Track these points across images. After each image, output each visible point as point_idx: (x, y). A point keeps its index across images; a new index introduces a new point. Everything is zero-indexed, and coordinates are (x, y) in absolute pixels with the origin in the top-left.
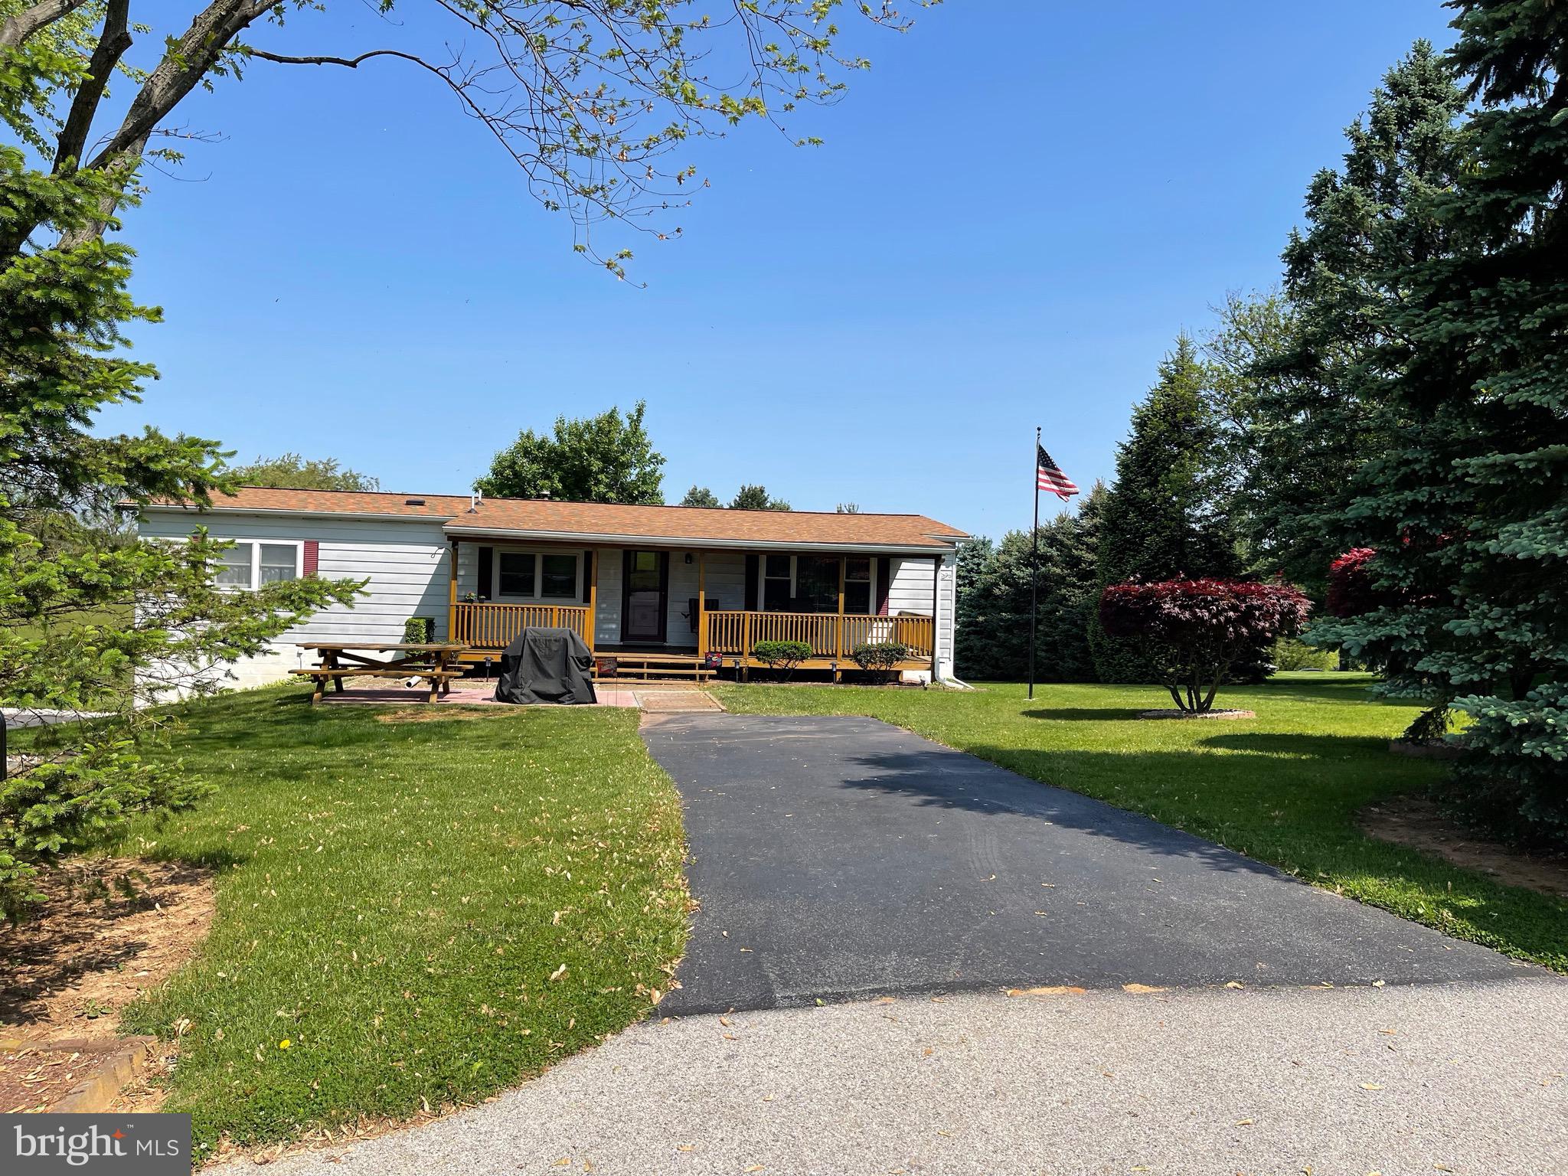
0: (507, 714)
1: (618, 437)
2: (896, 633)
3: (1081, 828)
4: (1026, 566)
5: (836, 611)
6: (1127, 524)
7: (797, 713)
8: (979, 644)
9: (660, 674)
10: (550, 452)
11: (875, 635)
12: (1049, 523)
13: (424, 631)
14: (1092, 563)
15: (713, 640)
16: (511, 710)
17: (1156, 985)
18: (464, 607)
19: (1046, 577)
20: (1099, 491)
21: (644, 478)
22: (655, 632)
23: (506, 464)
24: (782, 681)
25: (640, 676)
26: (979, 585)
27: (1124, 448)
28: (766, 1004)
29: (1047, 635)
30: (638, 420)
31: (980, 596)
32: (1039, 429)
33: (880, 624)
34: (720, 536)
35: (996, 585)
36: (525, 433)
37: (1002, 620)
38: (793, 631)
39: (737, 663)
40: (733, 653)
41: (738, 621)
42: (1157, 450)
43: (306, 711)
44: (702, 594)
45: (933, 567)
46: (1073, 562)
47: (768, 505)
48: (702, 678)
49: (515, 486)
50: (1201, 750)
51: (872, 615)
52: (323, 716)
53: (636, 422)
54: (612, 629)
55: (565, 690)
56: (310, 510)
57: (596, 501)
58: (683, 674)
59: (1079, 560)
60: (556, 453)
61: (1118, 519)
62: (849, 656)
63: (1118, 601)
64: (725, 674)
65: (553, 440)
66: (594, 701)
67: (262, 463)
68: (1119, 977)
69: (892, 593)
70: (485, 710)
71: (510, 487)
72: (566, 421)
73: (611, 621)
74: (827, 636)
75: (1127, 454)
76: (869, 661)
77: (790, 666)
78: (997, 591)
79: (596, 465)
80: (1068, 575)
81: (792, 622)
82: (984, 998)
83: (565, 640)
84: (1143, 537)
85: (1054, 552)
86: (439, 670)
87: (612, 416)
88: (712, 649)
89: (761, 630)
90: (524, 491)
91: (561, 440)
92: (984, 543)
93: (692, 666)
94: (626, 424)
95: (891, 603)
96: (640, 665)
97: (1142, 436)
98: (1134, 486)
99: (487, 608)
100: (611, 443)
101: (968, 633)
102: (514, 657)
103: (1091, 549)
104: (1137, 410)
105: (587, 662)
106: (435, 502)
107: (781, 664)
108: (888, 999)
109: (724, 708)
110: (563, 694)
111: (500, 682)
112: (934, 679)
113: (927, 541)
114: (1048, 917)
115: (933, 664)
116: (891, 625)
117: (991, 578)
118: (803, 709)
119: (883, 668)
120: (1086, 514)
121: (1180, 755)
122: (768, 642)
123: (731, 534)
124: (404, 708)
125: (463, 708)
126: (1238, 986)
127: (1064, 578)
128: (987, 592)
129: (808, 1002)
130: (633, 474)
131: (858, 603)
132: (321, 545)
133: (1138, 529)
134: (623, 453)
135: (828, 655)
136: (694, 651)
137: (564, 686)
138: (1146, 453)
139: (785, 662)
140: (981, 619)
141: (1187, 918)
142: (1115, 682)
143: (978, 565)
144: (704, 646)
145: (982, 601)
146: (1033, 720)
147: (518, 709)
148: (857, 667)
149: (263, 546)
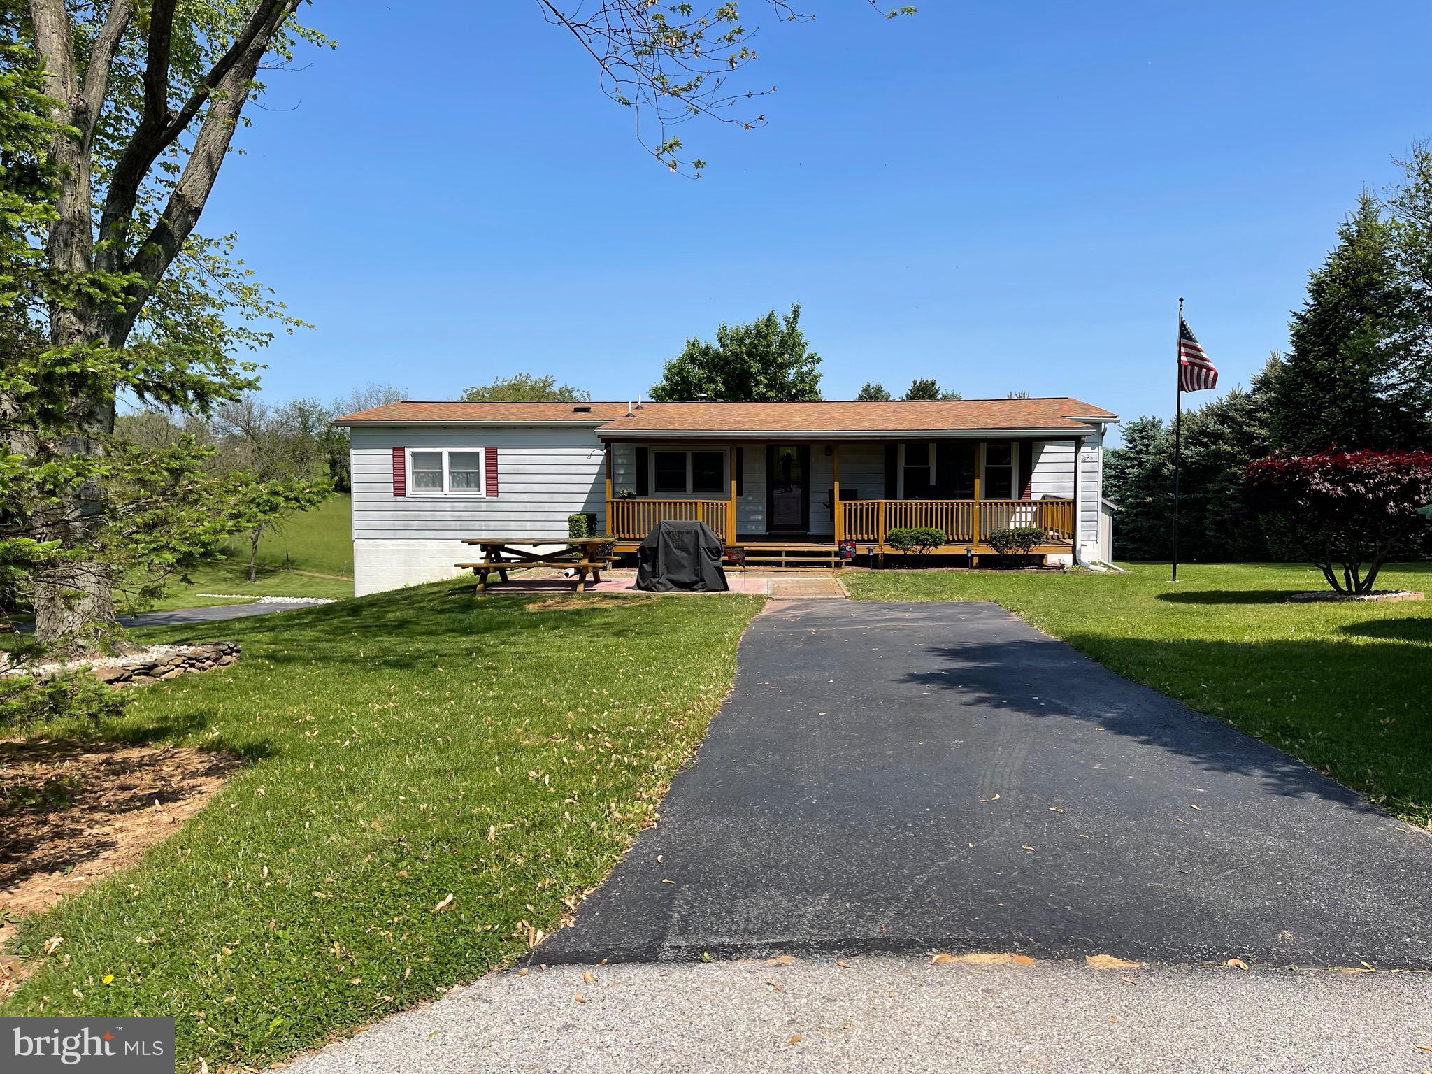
0: (644, 602)
1: (775, 339)
2: (1038, 517)
3: (1135, 735)
4: (1195, 445)
5: (972, 496)
6: (1302, 396)
7: (922, 598)
8: (1146, 525)
9: (797, 562)
10: (713, 358)
11: (1018, 519)
12: (1221, 400)
13: (585, 526)
14: (1264, 440)
15: (849, 528)
16: (649, 597)
17: (1131, 958)
18: (618, 503)
19: (1218, 455)
20: (1273, 365)
21: (802, 377)
22: (799, 522)
23: (675, 371)
24: (917, 566)
25: (779, 564)
26: (1148, 466)
27: (1299, 317)
28: (647, 955)
29: (1216, 514)
30: (795, 322)
31: (1148, 477)
32: (1181, 300)
33: (1023, 509)
34: (855, 427)
35: (1164, 465)
36: (692, 341)
37: (1170, 500)
38: (929, 518)
39: (870, 550)
40: (869, 541)
41: (873, 509)
42: (1336, 317)
43: (469, 600)
44: (837, 484)
45: (1073, 449)
46: (1244, 439)
47: (940, 397)
48: (838, 565)
49: (683, 391)
50: (1336, 638)
51: (1014, 499)
52: (481, 606)
53: (792, 324)
54: (758, 520)
55: (695, 578)
56: (488, 420)
57: (756, 401)
58: (819, 561)
59: (1251, 436)
60: (719, 358)
61: (1291, 391)
62: (986, 541)
63: (1260, 477)
64: (860, 561)
65: (716, 346)
66: (726, 588)
67: (499, 383)
68: (1086, 943)
69: (1035, 477)
70: (625, 598)
71: (679, 392)
72: (728, 328)
73: (757, 513)
74: (963, 521)
75: (1302, 324)
76: (1005, 546)
77: (924, 552)
78: (1165, 471)
79: (756, 367)
80: (1239, 453)
81: (926, 509)
82: (902, 963)
83: (696, 532)
84: (1321, 409)
85: (1226, 429)
86: (585, 562)
87: (769, 320)
88: (848, 538)
89: (895, 517)
90: (691, 394)
91: (723, 345)
92: (1153, 424)
93: (828, 554)
94: (783, 327)
95: (1034, 487)
96: (778, 554)
97: (1319, 303)
98: (1310, 356)
100: (769, 346)
101: (1136, 515)
102: (650, 549)
103: (1263, 424)
104: (1313, 276)
105: (717, 552)
106: (600, 408)
107: (915, 550)
108: (787, 959)
109: (848, 594)
110: (695, 583)
111: (640, 572)
112: (1075, 562)
113: (1068, 423)
114: (1036, 853)
115: (1074, 547)
116: (1035, 508)
117: (1158, 459)
118: (928, 595)
119: (1021, 552)
120: (1259, 389)
121: (1309, 644)
122: (903, 529)
123: (866, 425)
124: (552, 597)
125: (605, 597)
126: (1242, 965)
127: (1234, 456)
128: (1155, 472)
129: (694, 956)
130: (791, 374)
131: (999, 488)
132: (500, 451)
133: (1313, 401)
134: (782, 354)
135: (964, 541)
136: (830, 539)
137: (697, 575)
138: (1323, 321)
139: (919, 548)
140: (1149, 499)
141: (1213, 861)
142: (1289, 561)
143: (1148, 446)
144: (839, 534)
145: (1151, 482)
146: (1166, 603)
147: (656, 597)
148: (994, 552)
149: (451, 454)
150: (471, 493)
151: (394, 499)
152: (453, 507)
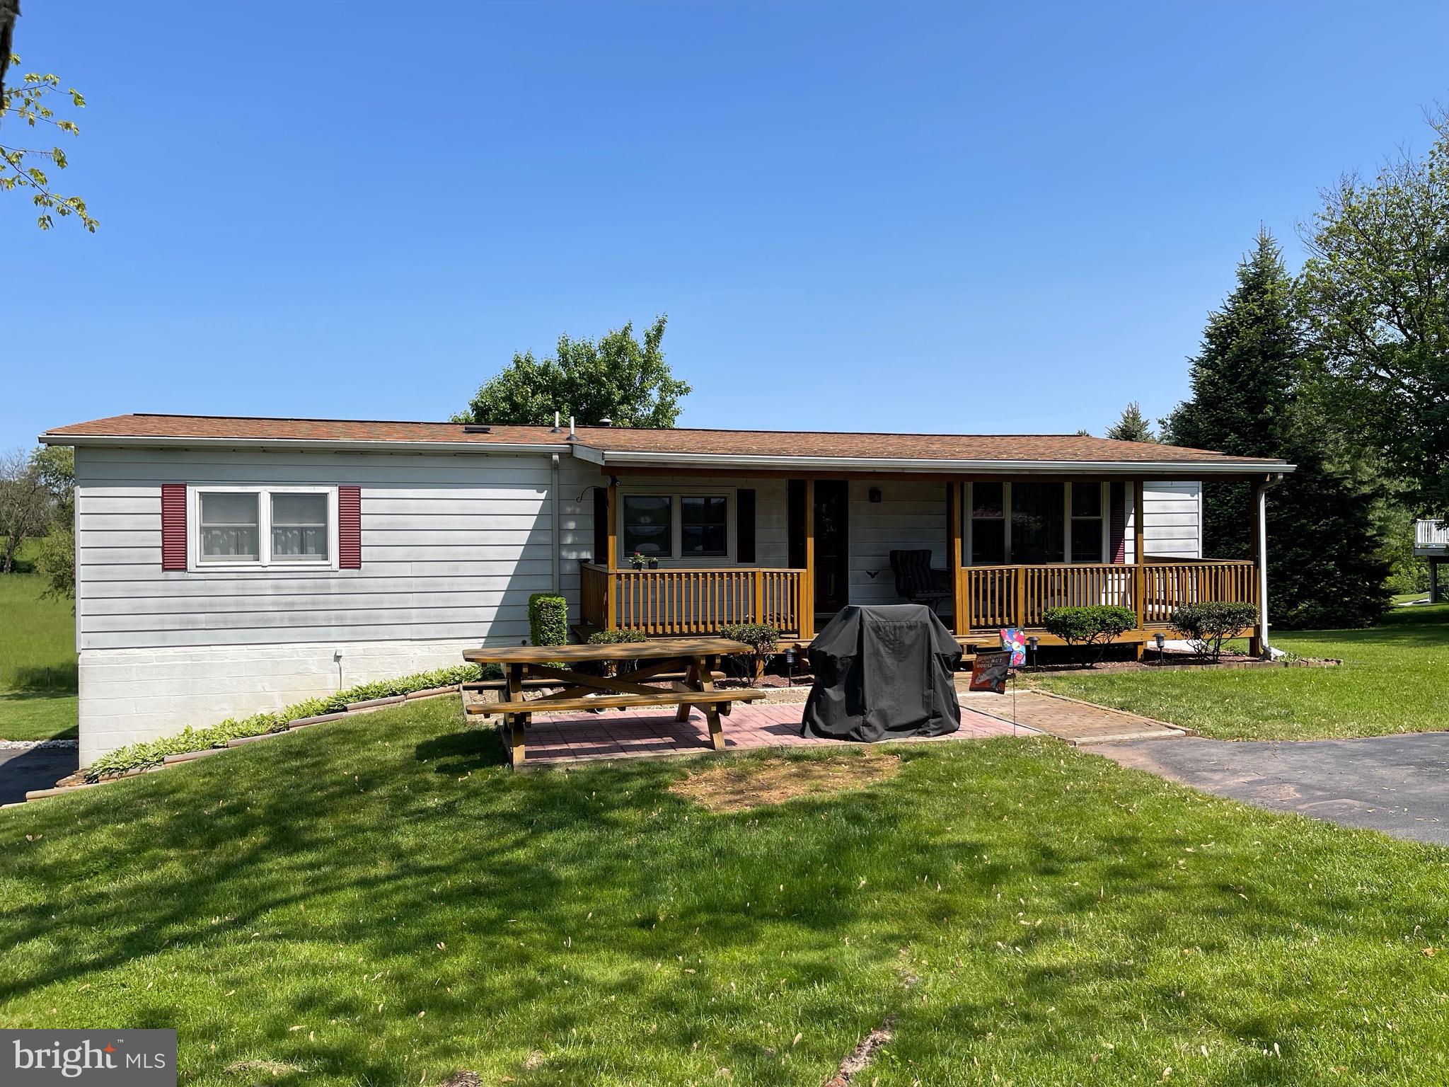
5: (1063, 560)
10: (556, 379)
15: (976, 609)
18: (628, 575)
30: (657, 339)
40: (1004, 626)
41: (1009, 579)
51: (1106, 564)
53: (654, 338)
55: (926, 714)
56: (343, 440)
60: (563, 380)
65: (556, 364)
72: (570, 341)
74: (1123, 596)
79: (617, 393)
83: (925, 626)
87: (624, 335)
88: (975, 622)
89: (1038, 591)
94: (645, 343)
99: (662, 575)
110: (923, 721)
132: (364, 492)
137: (927, 707)
144: (963, 618)
149: (274, 496)
150: (311, 562)
151: (163, 575)
152: (277, 587)
